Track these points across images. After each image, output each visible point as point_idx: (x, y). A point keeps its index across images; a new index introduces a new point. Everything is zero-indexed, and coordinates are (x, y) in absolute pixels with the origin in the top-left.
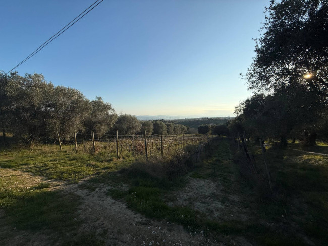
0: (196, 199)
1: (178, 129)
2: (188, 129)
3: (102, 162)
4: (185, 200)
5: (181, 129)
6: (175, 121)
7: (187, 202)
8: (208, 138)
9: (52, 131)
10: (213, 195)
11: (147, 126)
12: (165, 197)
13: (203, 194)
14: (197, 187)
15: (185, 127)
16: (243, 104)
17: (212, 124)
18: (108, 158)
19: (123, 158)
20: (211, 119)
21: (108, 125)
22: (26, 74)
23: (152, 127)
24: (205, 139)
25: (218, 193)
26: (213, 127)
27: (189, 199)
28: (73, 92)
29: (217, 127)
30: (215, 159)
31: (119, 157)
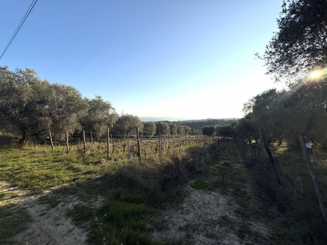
0: (198, 228)
1: (182, 130)
2: (192, 130)
3: (88, 164)
4: (181, 229)
5: (185, 130)
6: (179, 122)
7: (184, 233)
8: (214, 140)
9: (44, 130)
10: (224, 221)
11: (150, 127)
12: (152, 222)
13: (209, 217)
14: (200, 203)
15: (189, 128)
16: (252, 100)
17: (217, 126)
18: (96, 160)
19: (115, 160)
20: (215, 120)
21: (109, 125)
22: (17, 69)
23: (155, 127)
24: (210, 140)
25: (232, 217)
26: (217, 128)
27: (187, 226)
28: (69, 88)
29: (222, 128)
30: (222, 162)
31: (110, 159)
